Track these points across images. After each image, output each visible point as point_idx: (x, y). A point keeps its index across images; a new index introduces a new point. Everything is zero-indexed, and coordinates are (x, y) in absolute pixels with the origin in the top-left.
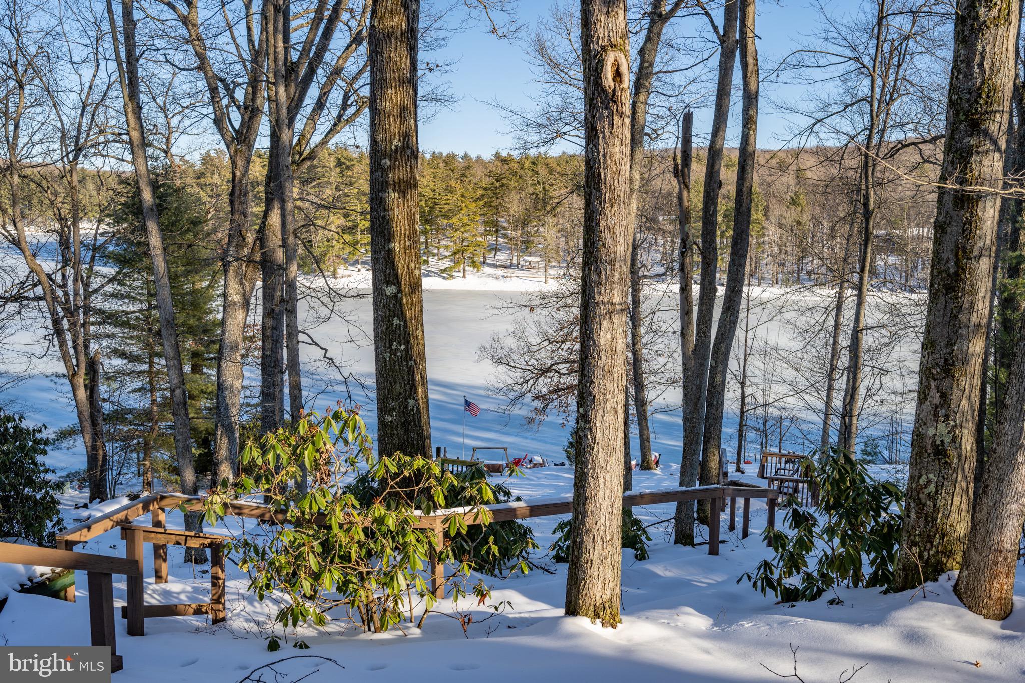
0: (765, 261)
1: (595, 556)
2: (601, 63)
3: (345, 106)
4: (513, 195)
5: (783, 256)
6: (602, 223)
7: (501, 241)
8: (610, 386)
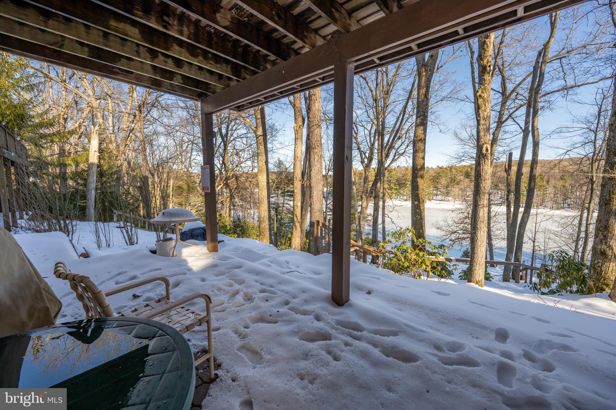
0: (547, 200)
1: (477, 268)
2: (482, 147)
3: (395, 156)
4: (443, 178)
5: (556, 198)
6: (481, 185)
7: (439, 193)
8: (482, 226)
